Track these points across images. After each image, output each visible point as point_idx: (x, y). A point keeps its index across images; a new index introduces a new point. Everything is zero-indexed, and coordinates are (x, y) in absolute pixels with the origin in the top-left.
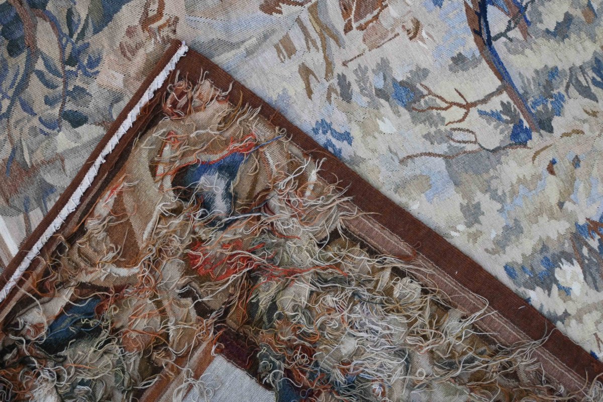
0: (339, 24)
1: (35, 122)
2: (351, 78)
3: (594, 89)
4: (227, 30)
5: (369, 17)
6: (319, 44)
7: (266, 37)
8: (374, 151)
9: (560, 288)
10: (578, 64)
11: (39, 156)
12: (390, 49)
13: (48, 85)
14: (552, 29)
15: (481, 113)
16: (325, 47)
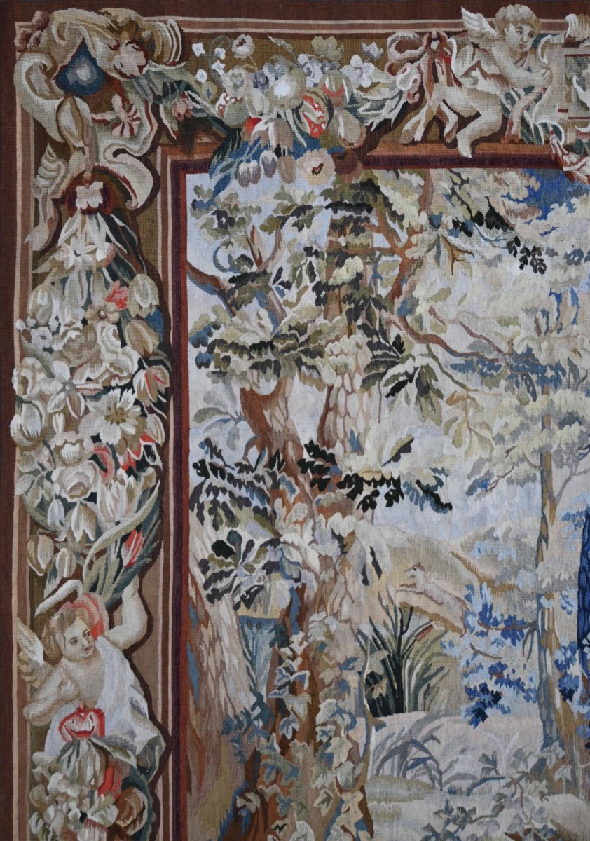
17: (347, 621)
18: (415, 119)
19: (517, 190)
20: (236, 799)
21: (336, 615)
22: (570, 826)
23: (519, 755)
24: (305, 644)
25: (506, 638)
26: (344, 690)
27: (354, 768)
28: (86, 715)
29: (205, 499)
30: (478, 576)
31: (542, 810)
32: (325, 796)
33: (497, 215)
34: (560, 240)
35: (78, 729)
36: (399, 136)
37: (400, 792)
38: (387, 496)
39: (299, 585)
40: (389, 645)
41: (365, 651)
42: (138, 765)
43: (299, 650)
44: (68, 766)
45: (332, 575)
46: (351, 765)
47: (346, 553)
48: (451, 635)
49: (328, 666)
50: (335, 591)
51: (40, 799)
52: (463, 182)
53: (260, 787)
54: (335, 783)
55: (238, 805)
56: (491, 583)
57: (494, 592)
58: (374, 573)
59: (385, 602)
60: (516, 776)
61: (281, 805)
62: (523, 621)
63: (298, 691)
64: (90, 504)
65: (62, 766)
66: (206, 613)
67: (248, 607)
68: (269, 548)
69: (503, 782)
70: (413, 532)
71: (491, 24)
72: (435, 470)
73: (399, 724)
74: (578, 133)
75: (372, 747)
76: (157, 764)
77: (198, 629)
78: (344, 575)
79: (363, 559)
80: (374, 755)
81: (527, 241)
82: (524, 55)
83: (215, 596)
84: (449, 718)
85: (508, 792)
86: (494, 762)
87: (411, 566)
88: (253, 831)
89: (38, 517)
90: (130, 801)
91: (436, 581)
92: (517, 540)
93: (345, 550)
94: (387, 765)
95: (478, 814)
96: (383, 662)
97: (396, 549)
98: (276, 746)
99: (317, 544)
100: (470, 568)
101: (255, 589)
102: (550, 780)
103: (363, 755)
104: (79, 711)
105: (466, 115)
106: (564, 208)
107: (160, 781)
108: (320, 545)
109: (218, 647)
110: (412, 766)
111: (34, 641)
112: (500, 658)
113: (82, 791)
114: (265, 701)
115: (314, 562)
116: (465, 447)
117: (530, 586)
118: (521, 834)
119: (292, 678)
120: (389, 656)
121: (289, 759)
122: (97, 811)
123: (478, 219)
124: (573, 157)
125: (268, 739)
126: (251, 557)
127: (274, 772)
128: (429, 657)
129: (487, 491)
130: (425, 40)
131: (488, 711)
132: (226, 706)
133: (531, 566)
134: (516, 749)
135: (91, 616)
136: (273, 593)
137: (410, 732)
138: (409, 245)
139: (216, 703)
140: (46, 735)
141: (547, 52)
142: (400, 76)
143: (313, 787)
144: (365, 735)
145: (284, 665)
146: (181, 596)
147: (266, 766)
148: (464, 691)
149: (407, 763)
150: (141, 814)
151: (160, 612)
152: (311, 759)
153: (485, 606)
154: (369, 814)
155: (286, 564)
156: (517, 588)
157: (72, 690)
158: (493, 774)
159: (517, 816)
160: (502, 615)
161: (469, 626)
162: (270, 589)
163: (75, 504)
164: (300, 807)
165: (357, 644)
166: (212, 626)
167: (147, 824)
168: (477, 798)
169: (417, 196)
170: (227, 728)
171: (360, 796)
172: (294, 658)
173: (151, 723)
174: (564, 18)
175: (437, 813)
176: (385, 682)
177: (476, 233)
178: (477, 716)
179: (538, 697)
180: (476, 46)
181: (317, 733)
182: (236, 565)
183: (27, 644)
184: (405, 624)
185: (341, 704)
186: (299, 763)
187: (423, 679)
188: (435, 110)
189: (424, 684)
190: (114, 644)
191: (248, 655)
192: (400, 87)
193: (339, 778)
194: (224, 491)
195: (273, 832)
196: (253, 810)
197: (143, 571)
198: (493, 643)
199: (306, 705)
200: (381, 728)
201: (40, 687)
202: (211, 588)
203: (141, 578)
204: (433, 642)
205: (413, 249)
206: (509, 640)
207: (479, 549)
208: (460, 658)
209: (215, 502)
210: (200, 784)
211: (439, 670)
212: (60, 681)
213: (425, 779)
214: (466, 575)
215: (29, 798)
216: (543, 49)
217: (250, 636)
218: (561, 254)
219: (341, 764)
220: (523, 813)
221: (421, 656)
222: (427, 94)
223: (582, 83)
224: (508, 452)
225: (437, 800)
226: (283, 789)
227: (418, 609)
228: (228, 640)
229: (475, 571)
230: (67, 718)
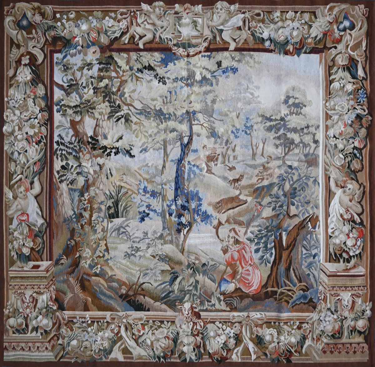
0: (220, 157)
1: (299, 171)
2: (224, 144)
3: (173, 115)
4: (246, 168)
5: (213, 155)
6: (227, 155)
7: (238, 162)
8: (228, 126)
9: (202, 75)
10: (173, 122)
11: (303, 164)
12: (212, 146)
13: (292, 178)
14: (175, 132)
15: (200, 122)
16: (226, 154)
17: (102, 190)
18: (126, 37)
19: (158, 59)
20: (67, 242)
21: (98, 188)
22: (170, 254)
23: (155, 232)
24: (89, 197)
25: (151, 197)
26: (100, 211)
27: (103, 234)
28: (24, 215)
29: (59, 152)
30: (143, 178)
31: (162, 249)
32: (94, 241)
33: (151, 66)
34: (171, 74)
35: (22, 219)
36: (120, 42)
37: (117, 241)
38: (115, 153)
39: (87, 179)
40: (114, 197)
41: (107, 199)
42: (38, 230)
45: (97, 176)
48: (134, 195)
49: (96, 203)
50: (98, 181)
51: (12, 239)
52: (141, 56)
53: (75, 238)
54: (97, 238)
56: (147, 180)
57: (148, 183)
58: (110, 176)
59: (113, 184)
60: (154, 238)
61: (81, 244)
62: (157, 192)
63: (86, 210)
64: (25, 153)
66: (59, 187)
67: (71, 185)
68: (78, 167)
69: (150, 240)
70: (123, 164)
71: (151, 8)
72: (130, 145)
73: (117, 221)
74: (178, 40)
75: (109, 228)
76: (44, 230)
77: (56, 191)
78: (101, 176)
79: (107, 172)
80: (109, 230)
81: (160, 75)
82: (161, 17)
83: (61, 182)
84: (133, 220)
85: (151, 243)
86: (147, 234)
87: (122, 174)
88: (73, 251)
89: (11, 156)
90: (37, 241)
91: (130, 179)
92: (156, 167)
93: (101, 169)
94: (114, 233)
95: (141, 249)
96: (113, 203)
97: (117, 169)
98: (80, 226)
100: (140, 175)
101: (73, 179)
102: (164, 240)
103: (106, 230)
104: (22, 214)
105: (142, 35)
106: (172, 64)
107: (45, 235)
108: (93, 167)
109: (62, 197)
110: (121, 234)
112: (149, 203)
113: (23, 237)
114: (76, 213)
115: (92, 172)
116: (139, 138)
117: (159, 181)
118: (155, 255)
119: (85, 207)
120: (114, 201)
121: (83, 230)
123: (145, 68)
124: (176, 48)
125: (77, 224)
126: (72, 170)
127: (79, 234)
128: (127, 202)
129: (146, 152)
130: (129, 12)
131: (145, 218)
132: (64, 214)
133: (159, 175)
134: (154, 230)
135: (26, 185)
137: (121, 224)
138: (123, 76)
139: (61, 213)
140: (13, 220)
141: (168, 16)
142: (121, 23)
143: (91, 239)
144: (107, 224)
145: (82, 202)
146: (51, 181)
147: (77, 232)
148: (138, 212)
150: (39, 245)
151: (45, 185)
152: (90, 231)
153: (145, 187)
154: (108, 248)
155: (83, 172)
156: (155, 182)
157: (20, 207)
158: (146, 237)
159: (154, 250)
160: (150, 189)
161: (139, 193)
162: (78, 180)
163: (21, 153)
164: (87, 245)
165: (105, 197)
166: (60, 190)
167: (41, 247)
168: (141, 244)
169: (126, 61)
170: (65, 221)
171: (105, 242)
172: (85, 200)
173: (42, 218)
174: (174, 5)
175: (129, 248)
176: (113, 208)
177: (144, 72)
178: (142, 220)
179: (161, 215)
180: (145, 14)
181: (92, 223)
182: (68, 172)
184: (119, 191)
185: (100, 215)
186: (86, 232)
187: (125, 208)
188: (132, 34)
189: (125, 210)
190: (32, 194)
191: (71, 199)
192: (121, 27)
193: (98, 236)
194: (64, 150)
195: (79, 251)
196: (73, 245)
197: (40, 173)
198: (147, 198)
199: (89, 214)
200: (112, 222)
201: (11, 206)
202: (60, 179)
203: (40, 175)
204: (128, 197)
205: (124, 77)
207: (143, 170)
208: (137, 202)
209: (62, 154)
210: (57, 235)
211: (130, 206)
212: (17, 204)
213: (125, 238)
214: (139, 177)
215: (8, 238)
216: (167, 15)
217: (72, 194)
218: (172, 79)
219: (99, 232)
220: (156, 249)
221: (125, 201)
222: (129, 29)
223: (180, 25)
224: (153, 140)
225: (129, 244)
226: (82, 239)
227: (124, 187)
228: (65, 195)
229: (142, 176)
230: (19, 216)
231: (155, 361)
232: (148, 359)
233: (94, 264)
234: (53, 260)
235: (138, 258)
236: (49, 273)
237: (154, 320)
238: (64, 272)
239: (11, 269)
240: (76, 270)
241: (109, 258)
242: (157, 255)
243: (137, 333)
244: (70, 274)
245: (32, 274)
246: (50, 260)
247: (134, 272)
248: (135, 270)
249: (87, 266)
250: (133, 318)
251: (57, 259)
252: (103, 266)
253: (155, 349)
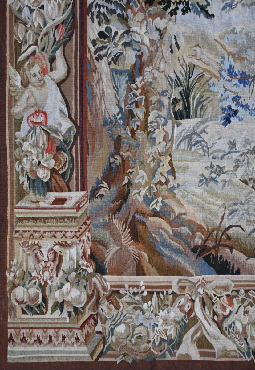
17: (163, 72)
20: (110, 158)
21: (158, 69)
23: (247, 141)
24: (143, 83)
25: (241, 83)
26: (161, 106)
27: (166, 144)
28: (39, 115)
29: (95, 10)
30: (227, 51)
32: (153, 158)
35: (35, 121)
37: (189, 157)
38: (182, 10)
39: (140, 53)
40: (183, 84)
41: (172, 87)
42: (63, 140)
43: (140, 85)
44: (32, 139)
45: (156, 49)
46: (164, 143)
47: (162, 38)
48: (213, 80)
49: (154, 94)
50: (157, 56)
51: (20, 154)
53: (121, 153)
54: (157, 151)
55: (111, 162)
56: (233, 56)
57: (235, 60)
58: (176, 48)
59: (182, 62)
60: (245, 151)
61: (131, 161)
62: (249, 75)
63: (139, 106)
64: (41, 10)
65: (28, 138)
66: (95, 66)
67: (115, 64)
68: (125, 35)
69: (239, 154)
70: (195, 28)
73: (188, 124)
75: (175, 135)
76: (72, 140)
77: (92, 74)
78: (161, 48)
79: (170, 41)
80: (176, 139)
83: (99, 58)
84: (212, 122)
85: (241, 159)
86: (234, 144)
87: (194, 45)
88: (118, 174)
89: (18, 15)
90: (60, 157)
91: (207, 54)
92: (247, 34)
93: (162, 37)
94: (182, 144)
95: (226, 170)
96: (180, 92)
97: (187, 37)
98: (129, 133)
99: (148, 34)
100: (223, 47)
101: (118, 54)
103: (171, 139)
104: (36, 112)
107: (74, 148)
108: (150, 34)
109: (101, 83)
110: (195, 145)
111: (17, 74)
112: (238, 93)
113: (38, 151)
114: (123, 111)
115: (147, 43)
117: (253, 58)
118: (247, 180)
119: (136, 100)
120: (183, 90)
121: (135, 139)
122: (46, 161)
125: (125, 129)
126: (117, 39)
127: (128, 145)
128: (203, 92)
129: (232, 8)
131: (232, 119)
132: (105, 113)
133: (253, 47)
134: (245, 138)
135: (42, 64)
136: (127, 56)
137: (193, 128)
139: (100, 111)
140: (21, 124)
143: (147, 153)
144: (172, 129)
145: (132, 92)
146: (83, 57)
147: (124, 143)
148: (220, 108)
149: (192, 143)
150: (65, 164)
151: (73, 65)
152: (146, 139)
153: (230, 66)
154: (173, 168)
155: (133, 43)
156: (246, 58)
157: (33, 101)
158: (234, 150)
159: (245, 172)
160: (239, 71)
161: (222, 76)
162: (126, 54)
163: (34, 10)
164: (140, 163)
165: (168, 82)
166: (98, 73)
167: (68, 168)
168: (226, 161)
170: (106, 123)
171: (169, 159)
172: (137, 89)
173: (69, 120)
175: (206, 168)
176: (181, 102)
178: (226, 121)
181: (148, 127)
182: (109, 43)
183: (13, 76)
184: (191, 73)
185: (160, 113)
186: (140, 141)
187: (200, 102)
189: (200, 104)
190: (53, 79)
191: (115, 88)
193: (159, 149)
194: (103, 6)
195: (127, 175)
196: (118, 164)
197: (65, 44)
198: (234, 85)
199: (143, 113)
200: (179, 126)
201: (19, 99)
202: (98, 54)
203: (64, 46)
204: (205, 84)
206: (242, 85)
207: (228, 38)
208: (218, 92)
209: (99, 12)
210: (93, 148)
211: (208, 98)
212: (28, 96)
213: (201, 151)
214: (221, 50)
215: (14, 154)
217: (116, 78)
219: (160, 142)
220: (249, 170)
221: (199, 91)
225: (206, 162)
226: (132, 155)
227: (198, 66)
228: (106, 80)
229: (225, 49)
230: (31, 116)
231: (249, 360)
232: (238, 356)
233: (152, 195)
234: (87, 190)
235: (221, 185)
236: (81, 212)
237: (247, 288)
238: (104, 209)
239: (19, 205)
240: (123, 207)
241: (176, 185)
242: (251, 179)
243: (220, 312)
244: (115, 213)
245: (53, 213)
246: (83, 190)
247: (215, 208)
248: (217, 205)
249: (141, 199)
250: (214, 286)
251: (93, 187)
252: (166, 198)
253: (249, 340)
